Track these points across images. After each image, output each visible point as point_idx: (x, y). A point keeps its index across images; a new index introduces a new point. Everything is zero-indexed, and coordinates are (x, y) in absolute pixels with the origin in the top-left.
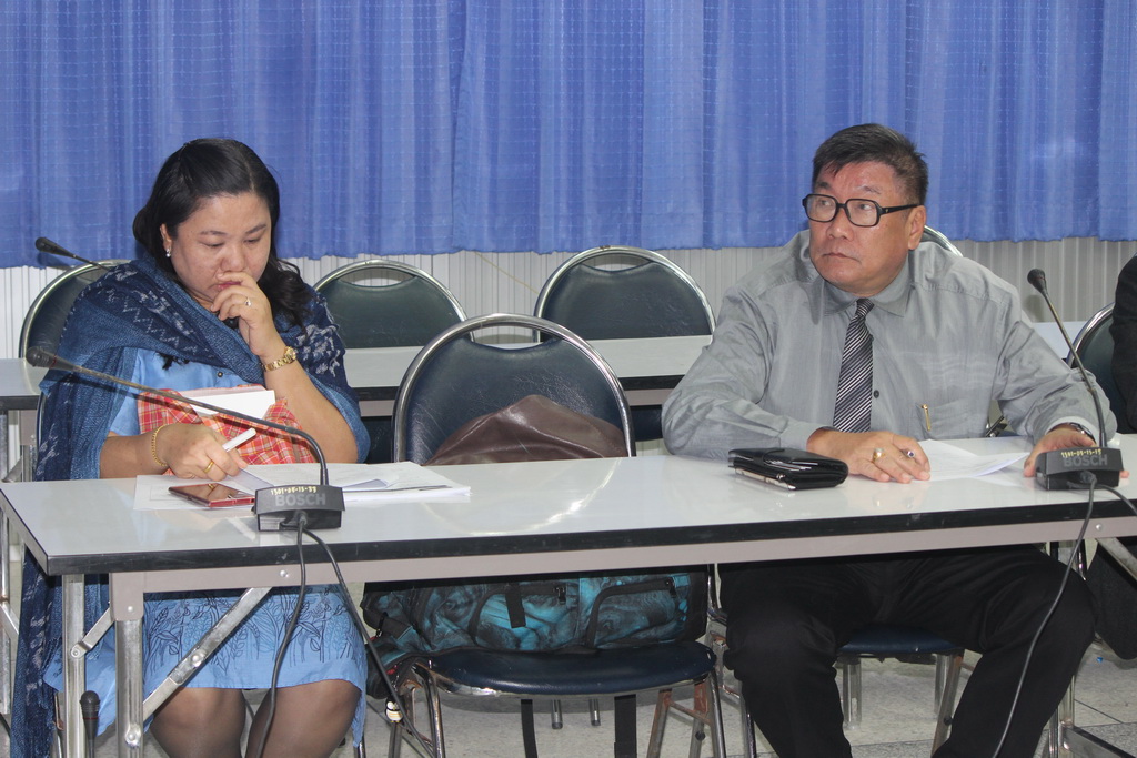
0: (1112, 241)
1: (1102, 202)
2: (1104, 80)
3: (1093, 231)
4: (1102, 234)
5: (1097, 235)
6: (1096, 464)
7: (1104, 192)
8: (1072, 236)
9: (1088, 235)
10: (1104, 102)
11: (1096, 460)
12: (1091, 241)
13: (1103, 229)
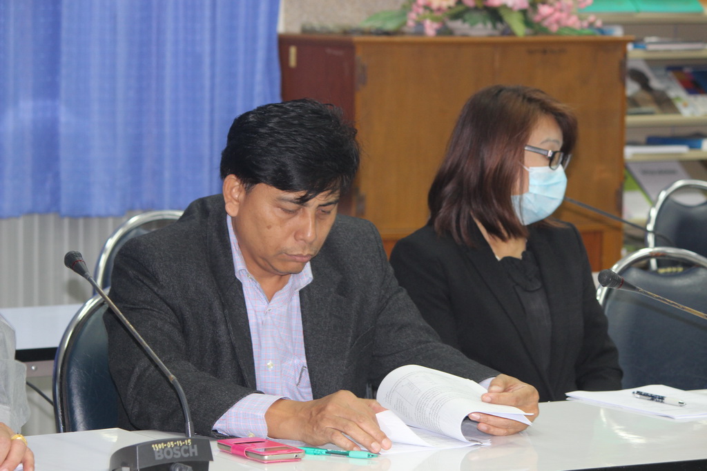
0: (74, 217)
1: (64, 176)
2: (64, 48)
3: (53, 207)
4: (64, 209)
5: (58, 211)
6: (187, 455)
7: (65, 166)
8: (31, 213)
9: (48, 211)
10: (64, 71)
11: (187, 451)
12: (51, 218)
13: (65, 204)
